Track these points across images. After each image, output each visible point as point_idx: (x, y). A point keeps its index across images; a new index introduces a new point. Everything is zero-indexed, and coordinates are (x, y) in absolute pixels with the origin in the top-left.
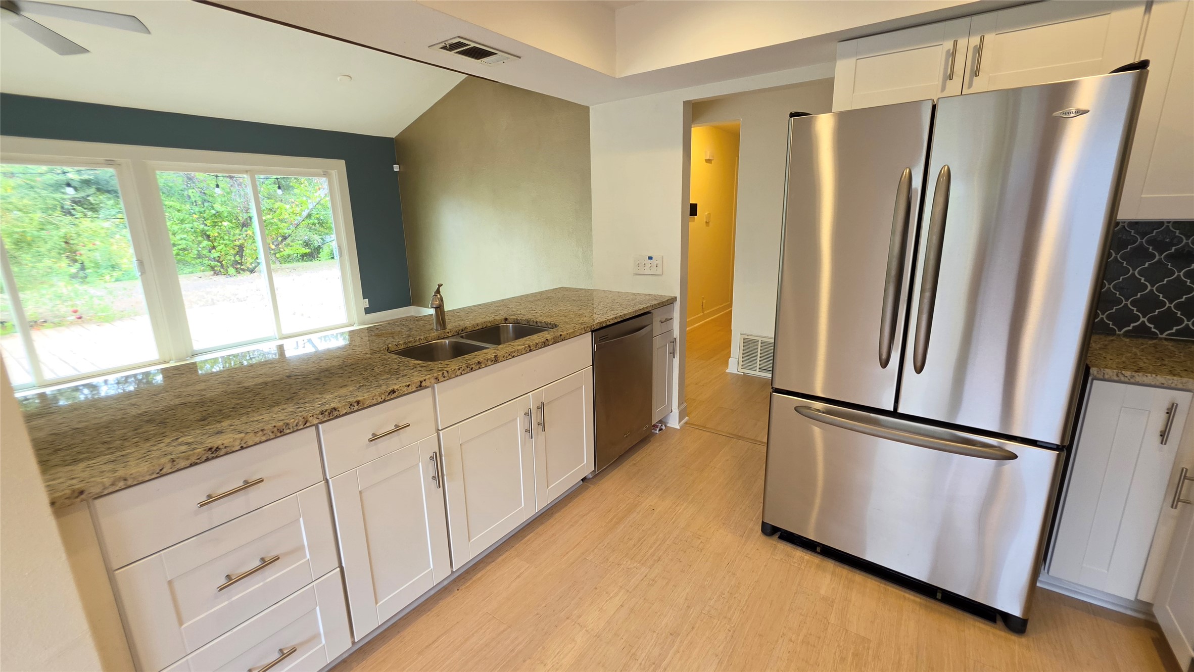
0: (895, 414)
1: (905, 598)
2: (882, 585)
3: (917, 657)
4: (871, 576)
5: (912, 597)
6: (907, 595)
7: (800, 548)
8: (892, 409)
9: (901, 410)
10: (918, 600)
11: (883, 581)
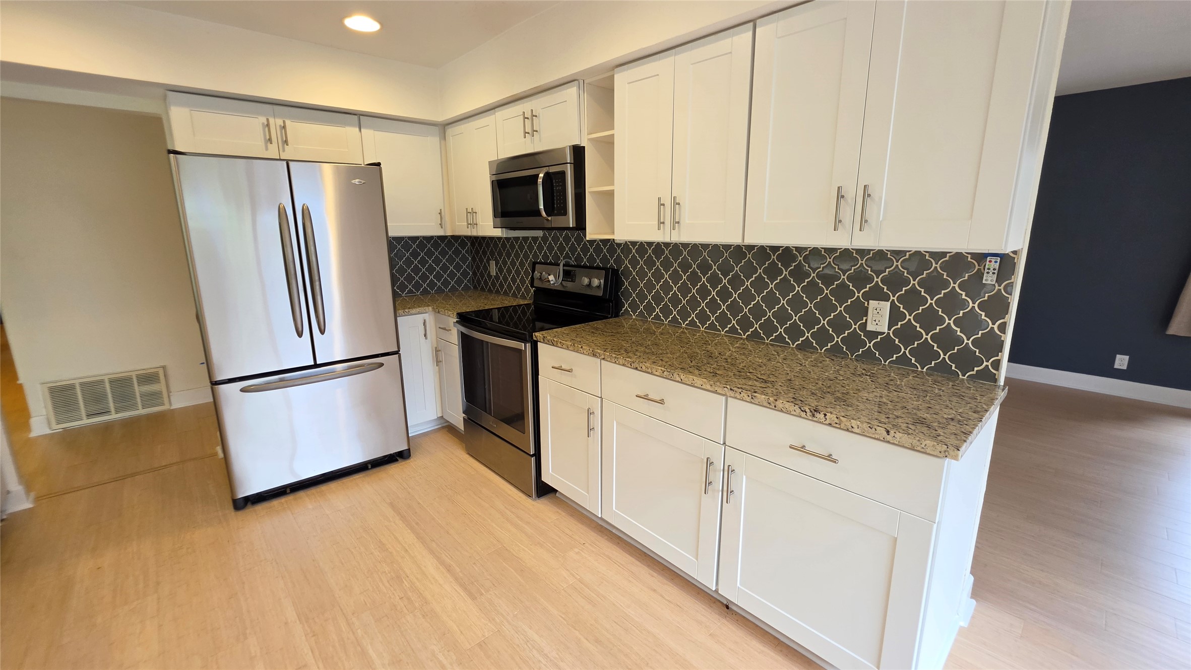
0: (316, 366)
1: (355, 479)
2: (339, 482)
3: (379, 494)
4: (329, 483)
5: (358, 477)
6: (355, 478)
7: (273, 500)
8: (313, 364)
9: (318, 362)
10: (361, 476)
11: (338, 480)
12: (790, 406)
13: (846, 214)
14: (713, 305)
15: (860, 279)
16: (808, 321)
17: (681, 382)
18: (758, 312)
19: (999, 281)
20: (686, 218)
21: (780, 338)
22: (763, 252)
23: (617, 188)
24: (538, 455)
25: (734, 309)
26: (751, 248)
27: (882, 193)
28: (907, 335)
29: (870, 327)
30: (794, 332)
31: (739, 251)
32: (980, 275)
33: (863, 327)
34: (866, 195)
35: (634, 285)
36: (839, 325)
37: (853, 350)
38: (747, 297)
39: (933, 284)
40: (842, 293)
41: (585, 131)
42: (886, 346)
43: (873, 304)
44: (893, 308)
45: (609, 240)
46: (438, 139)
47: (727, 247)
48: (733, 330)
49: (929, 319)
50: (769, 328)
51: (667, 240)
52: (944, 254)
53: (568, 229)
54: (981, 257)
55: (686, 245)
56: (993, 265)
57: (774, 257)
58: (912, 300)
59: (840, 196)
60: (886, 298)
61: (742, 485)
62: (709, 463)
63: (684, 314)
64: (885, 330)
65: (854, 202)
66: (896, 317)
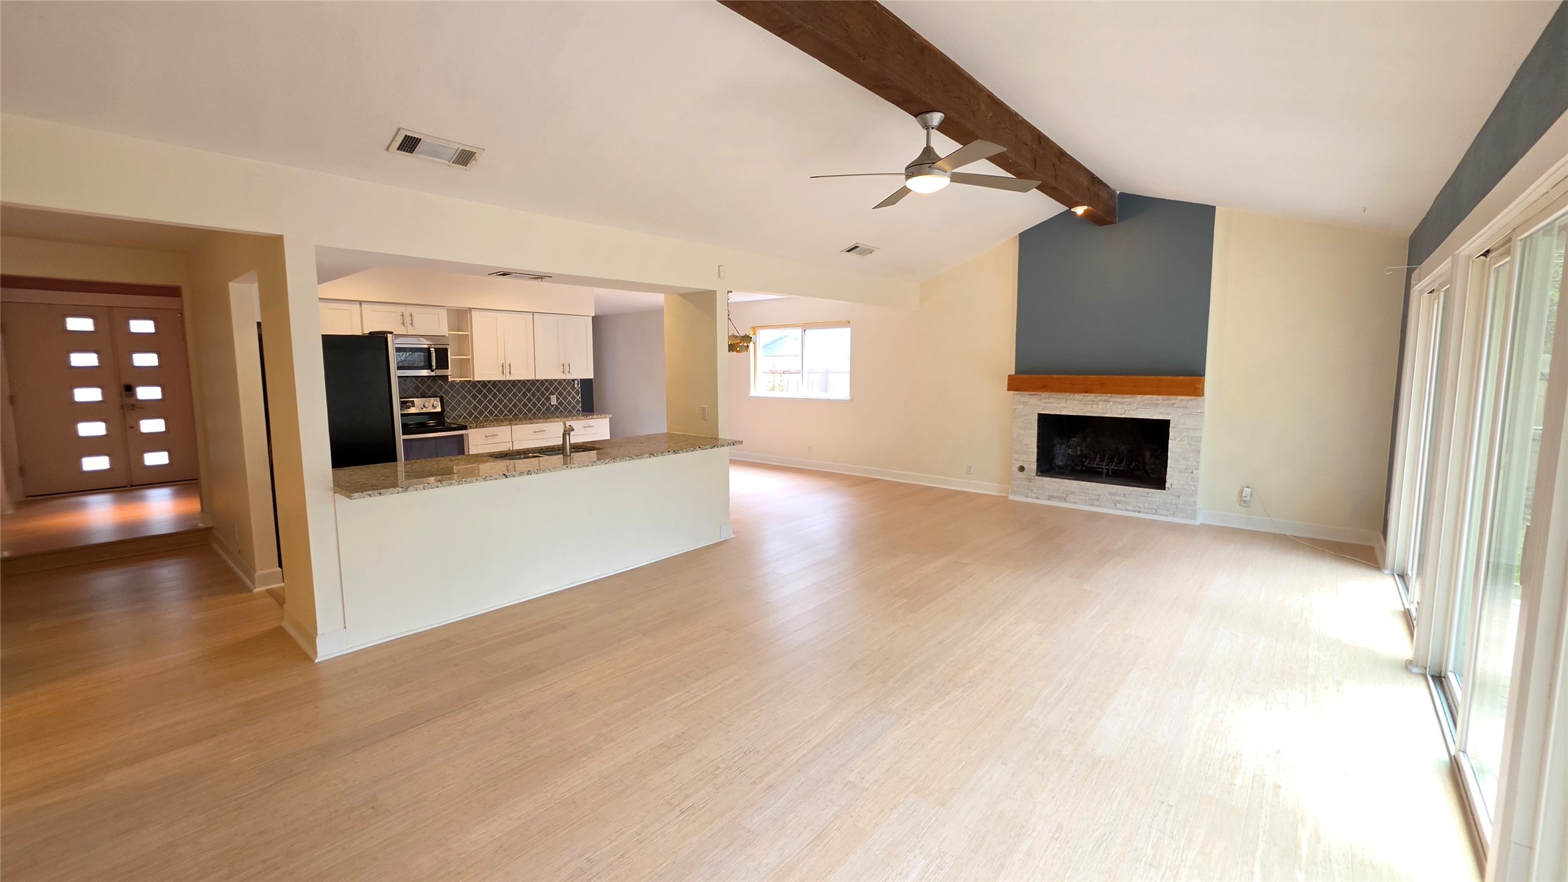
12: (583, 418)
14: (496, 407)
15: (547, 389)
16: (534, 405)
17: (551, 422)
18: (515, 406)
19: (578, 386)
20: (513, 370)
21: (525, 414)
22: (542, 382)
25: (505, 406)
26: (538, 381)
28: (561, 403)
29: (552, 404)
30: (530, 410)
31: (533, 382)
32: (574, 385)
33: (550, 404)
34: (568, 365)
36: (543, 405)
37: (548, 412)
38: (510, 401)
39: (565, 388)
40: (543, 394)
42: (557, 408)
43: (551, 396)
44: (556, 396)
47: (529, 381)
48: (506, 415)
49: (565, 399)
50: (520, 411)
54: (574, 380)
55: (511, 381)
56: (576, 382)
58: (561, 394)
59: (563, 366)
60: (554, 394)
63: (481, 413)
64: (555, 403)
65: (565, 367)
66: (558, 399)
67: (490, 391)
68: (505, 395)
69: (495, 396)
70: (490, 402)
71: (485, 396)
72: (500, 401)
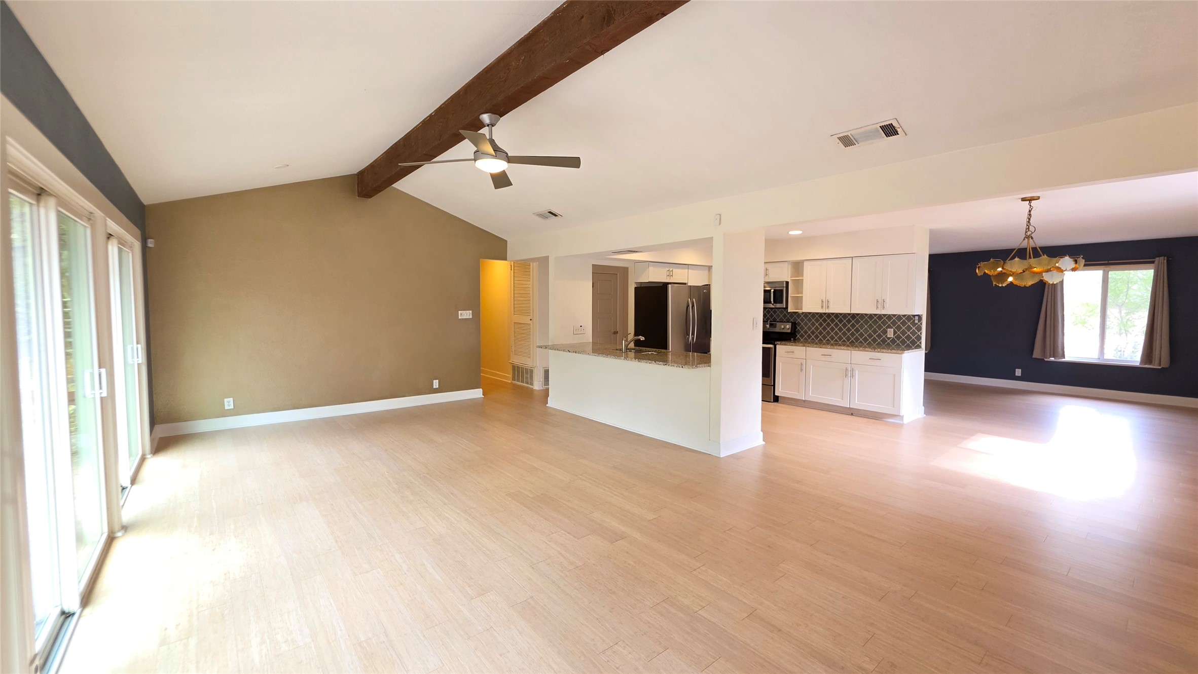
13: (879, 306)
15: (884, 323)
16: (870, 336)
17: (837, 349)
19: (919, 322)
20: (831, 305)
21: (861, 342)
23: (804, 295)
24: (774, 385)
27: (888, 301)
28: (898, 337)
29: (888, 336)
30: (866, 340)
32: (914, 320)
33: (886, 336)
34: (884, 301)
35: (802, 328)
36: (879, 336)
37: (884, 343)
38: (849, 330)
39: (904, 323)
40: (880, 327)
41: (789, 277)
42: (893, 341)
43: (889, 329)
44: (894, 330)
45: (797, 312)
46: (707, 271)
48: (844, 341)
49: (904, 333)
50: (856, 340)
51: (824, 312)
52: (906, 315)
53: (783, 308)
54: (914, 316)
55: (833, 314)
56: (917, 318)
57: (849, 317)
58: (899, 328)
59: (877, 301)
60: (892, 328)
61: (857, 374)
62: (846, 369)
63: (824, 337)
64: (892, 336)
65: (881, 303)
66: (895, 333)
67: (833, 321)
68: (845, 325)
69: (836, 325)
70: (832, 329)
71: (828, 325)
72: (840, 329)
